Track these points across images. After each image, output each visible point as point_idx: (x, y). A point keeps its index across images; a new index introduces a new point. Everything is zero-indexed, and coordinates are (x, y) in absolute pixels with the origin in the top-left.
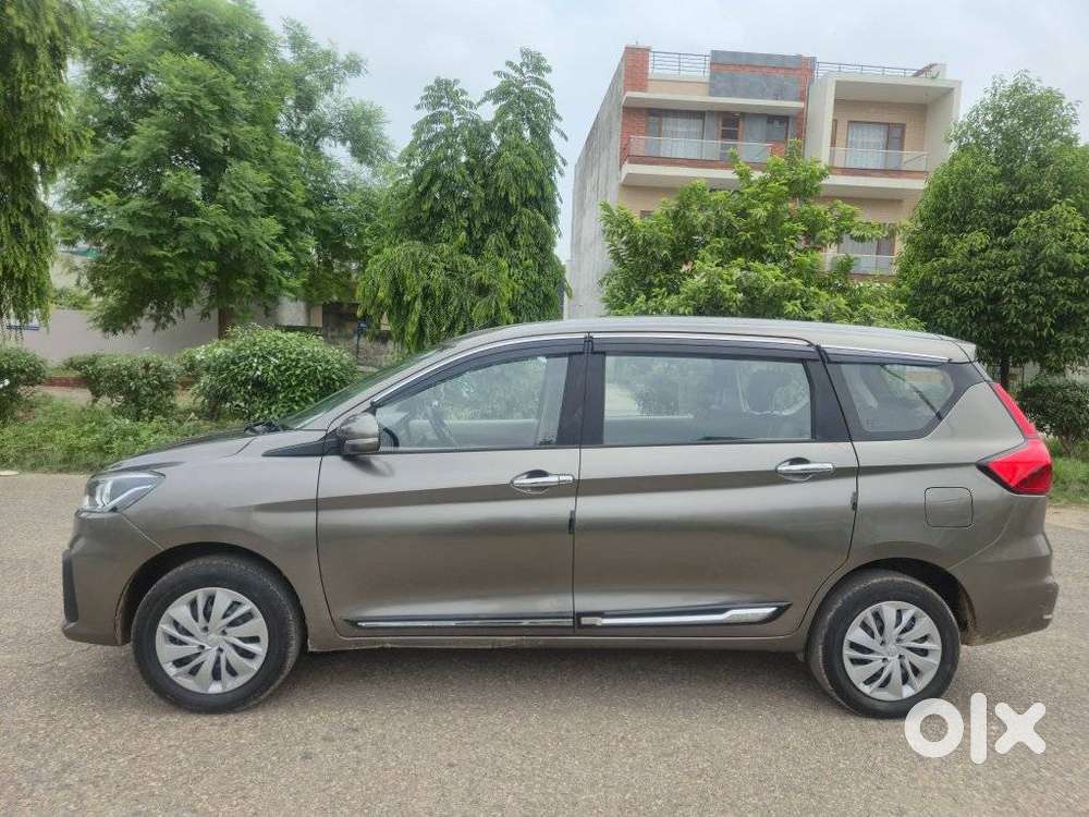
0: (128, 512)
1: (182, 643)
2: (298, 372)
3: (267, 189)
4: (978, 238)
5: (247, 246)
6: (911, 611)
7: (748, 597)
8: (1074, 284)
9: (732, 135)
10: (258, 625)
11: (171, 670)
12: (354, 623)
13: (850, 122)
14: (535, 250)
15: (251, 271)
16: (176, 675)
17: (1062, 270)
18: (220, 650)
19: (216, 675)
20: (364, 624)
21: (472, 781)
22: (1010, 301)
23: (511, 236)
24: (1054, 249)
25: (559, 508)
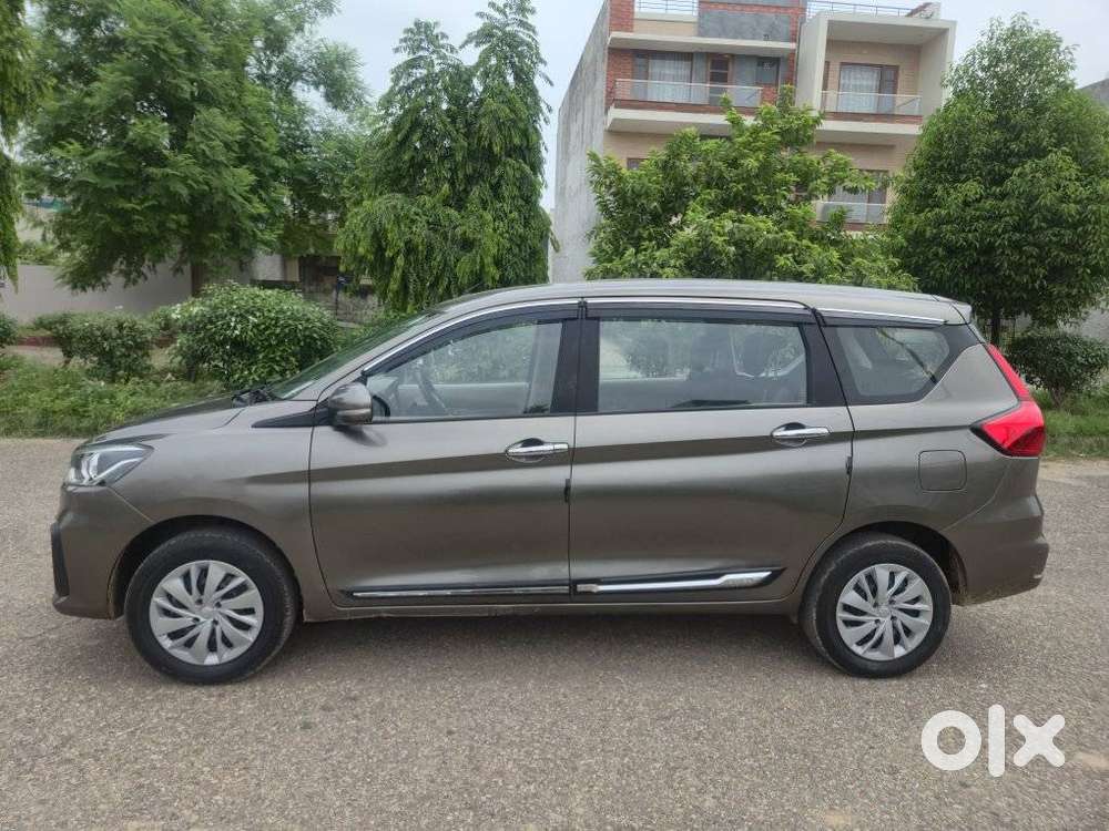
0: (114, 485)
1: (175, 616)
2: (278, 331)
3: (239, 137)
4: (972, 188)
5: (219, 197)
6: (903, 573)
7: (743, 563)
8: (1068, 235)
9: (723, 79)
10: (253, 597)
11: (167, 643)
12: (349, 594)
13: (843, 64)
14: (521, 202)
15: (224, 223)
16: (172, 647)
17: (1056, 220)
18: (215, 622)
19: (212, 647)
20: (359, 594)
21: (472, 748)
22: (1003, 252)
23: (496, 188)
24: (1048, 199)
25: (556, 476)
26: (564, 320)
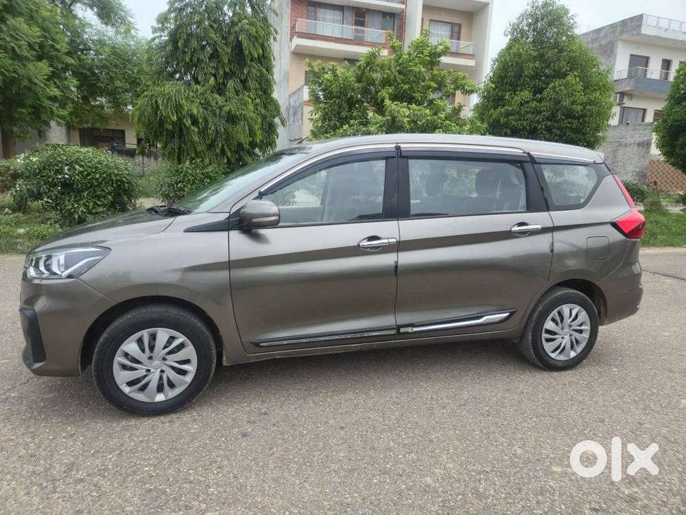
0: (83, 277)
1: (132, 369)
2: (98, 176)
3: (38, 40)
4: (526, 94)
5: (25, 83)
6: (576, 309)
7: (490, 308)
8: (575, 124)
9: (361, 24)
10: (190, 351)
11: (126, 390)
12: (257, 345)
13: (431, 20)
14: (260, 93)
15: (29, 102)
16: (129, 392)
17: (569, 115)
18: (162, 371)
19: (160, 389)
20: (264, 344)
21: (362, 436)
23: (244, 82)
24: (566, 103)
25: (387, 260)
26: (386, 158)
